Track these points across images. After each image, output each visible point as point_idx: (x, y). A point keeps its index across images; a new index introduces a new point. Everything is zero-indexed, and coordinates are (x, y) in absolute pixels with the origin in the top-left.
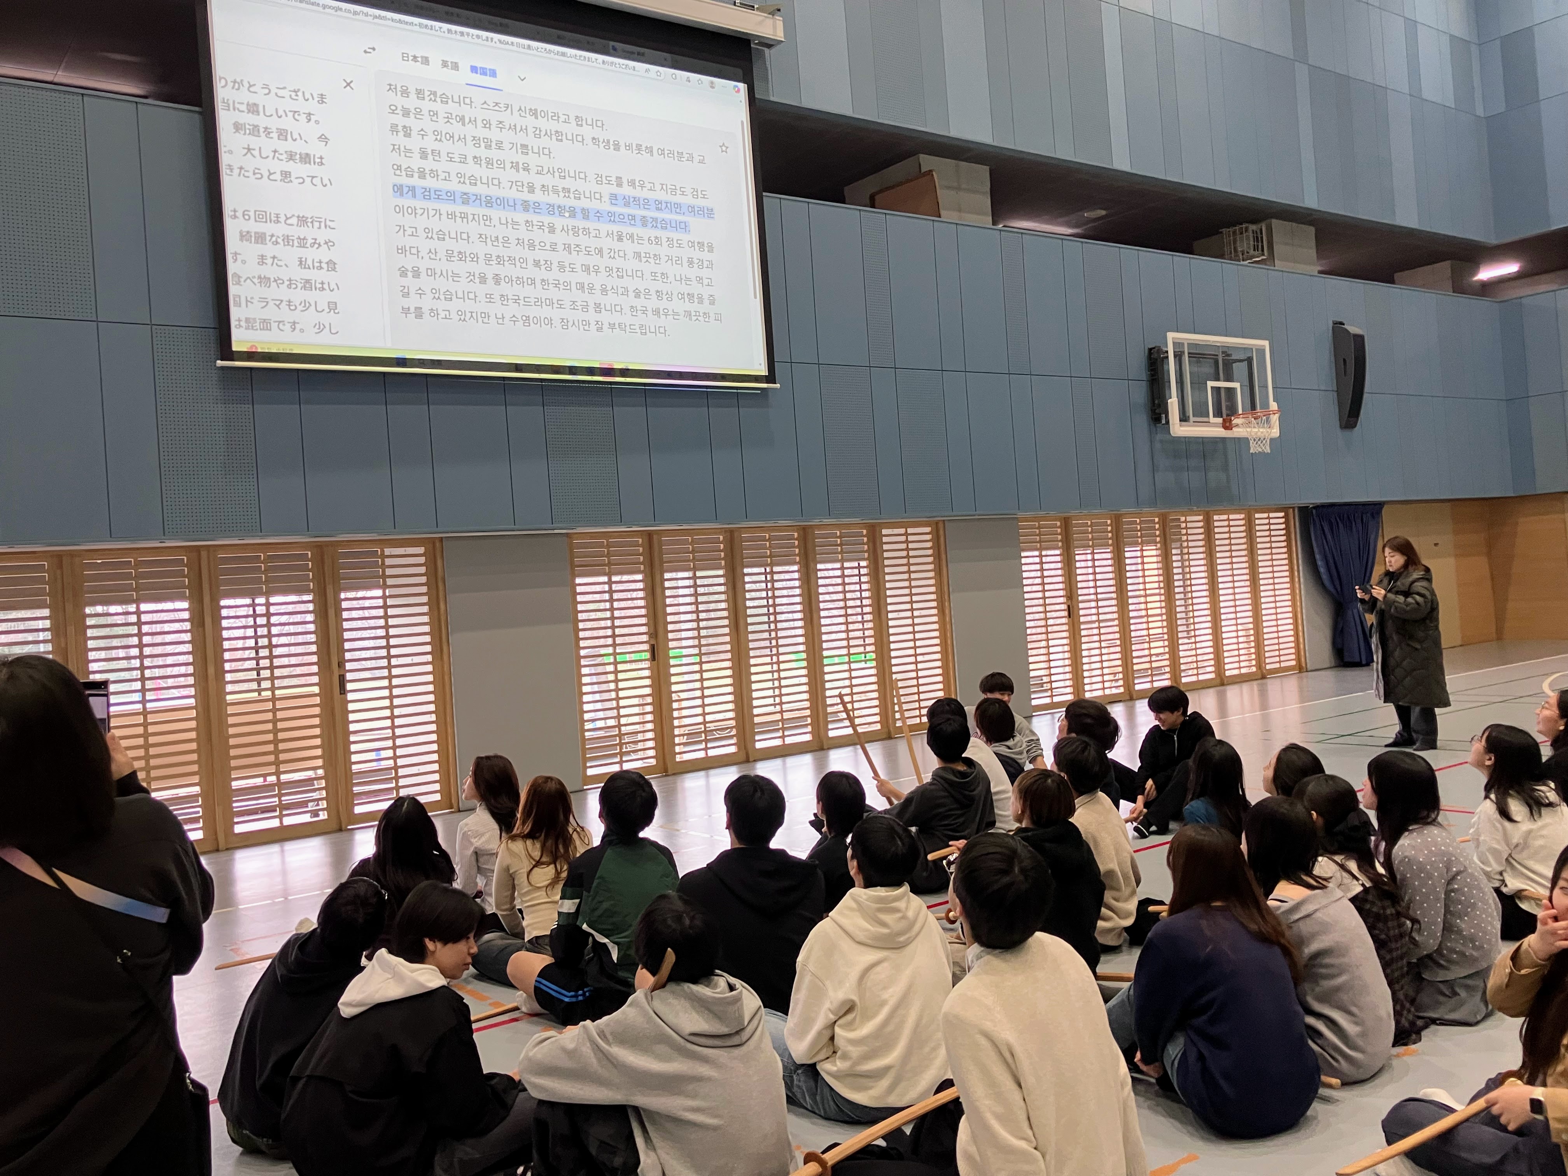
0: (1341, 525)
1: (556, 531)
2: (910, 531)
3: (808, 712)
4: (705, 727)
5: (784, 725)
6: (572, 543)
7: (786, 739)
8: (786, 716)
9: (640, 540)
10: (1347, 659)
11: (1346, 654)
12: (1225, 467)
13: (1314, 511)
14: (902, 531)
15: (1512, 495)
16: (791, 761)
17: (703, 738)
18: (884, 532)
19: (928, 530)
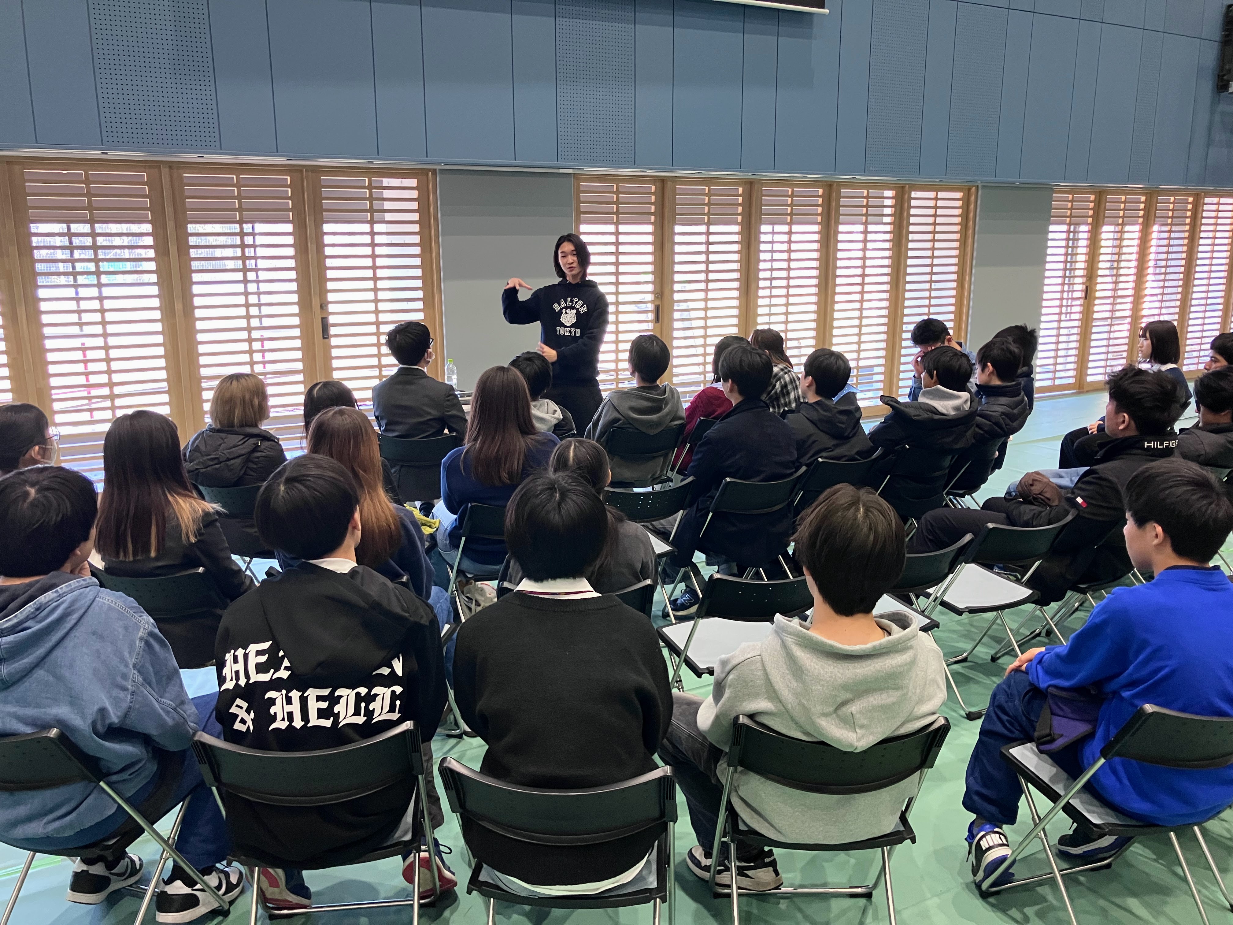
1: (562, 171)
2: (941, 195)
6: (579, 186)
9: (653, 187)
14: (932, 194)
18: (914, 194)
19: (958, 195)
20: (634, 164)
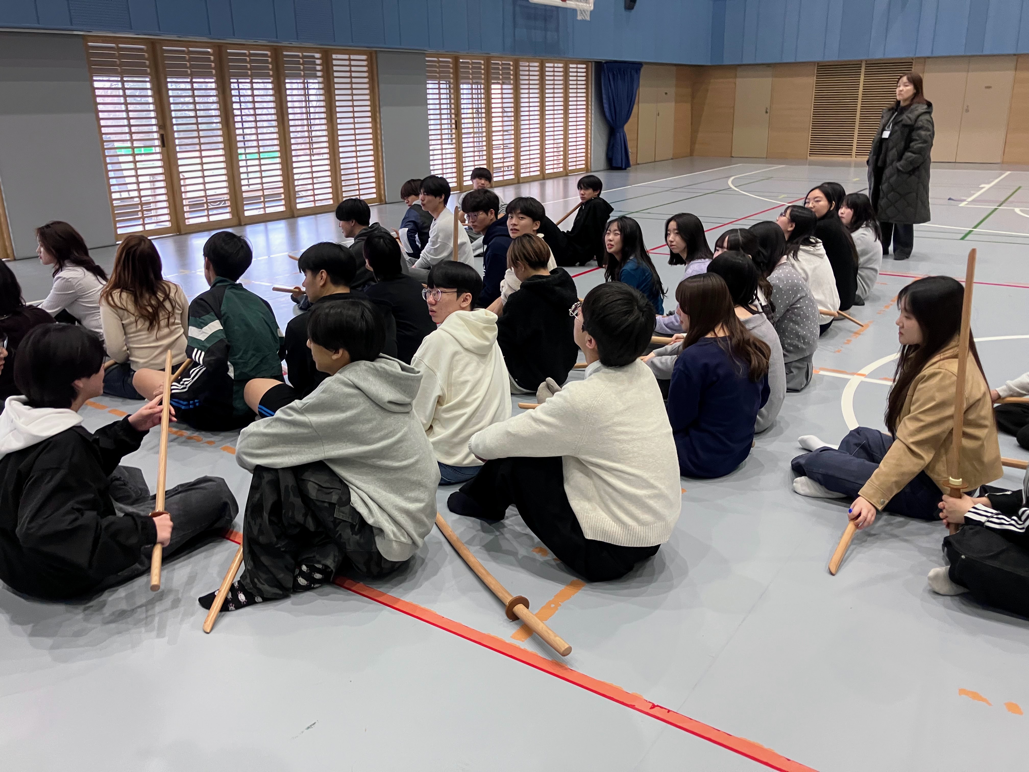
0: (619, 77)
1: (75, 33)
2: (352, 57)
3: (282, 190)
4: (207, 200)
5: (266, 199)
6: (87, 45)
7: (266, 209)
8: (266, 192)
9: (145, 47)
10: (614, 165)
11: (614, 161)
12: (557, 30)
13: (605, 65)
14: (346, 57)
15: (709, 64)
16: (271, 225)
17: (206, 207)
18: (334, 56)
19: (364, 57)
20: (130, 28)
